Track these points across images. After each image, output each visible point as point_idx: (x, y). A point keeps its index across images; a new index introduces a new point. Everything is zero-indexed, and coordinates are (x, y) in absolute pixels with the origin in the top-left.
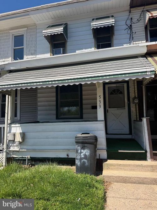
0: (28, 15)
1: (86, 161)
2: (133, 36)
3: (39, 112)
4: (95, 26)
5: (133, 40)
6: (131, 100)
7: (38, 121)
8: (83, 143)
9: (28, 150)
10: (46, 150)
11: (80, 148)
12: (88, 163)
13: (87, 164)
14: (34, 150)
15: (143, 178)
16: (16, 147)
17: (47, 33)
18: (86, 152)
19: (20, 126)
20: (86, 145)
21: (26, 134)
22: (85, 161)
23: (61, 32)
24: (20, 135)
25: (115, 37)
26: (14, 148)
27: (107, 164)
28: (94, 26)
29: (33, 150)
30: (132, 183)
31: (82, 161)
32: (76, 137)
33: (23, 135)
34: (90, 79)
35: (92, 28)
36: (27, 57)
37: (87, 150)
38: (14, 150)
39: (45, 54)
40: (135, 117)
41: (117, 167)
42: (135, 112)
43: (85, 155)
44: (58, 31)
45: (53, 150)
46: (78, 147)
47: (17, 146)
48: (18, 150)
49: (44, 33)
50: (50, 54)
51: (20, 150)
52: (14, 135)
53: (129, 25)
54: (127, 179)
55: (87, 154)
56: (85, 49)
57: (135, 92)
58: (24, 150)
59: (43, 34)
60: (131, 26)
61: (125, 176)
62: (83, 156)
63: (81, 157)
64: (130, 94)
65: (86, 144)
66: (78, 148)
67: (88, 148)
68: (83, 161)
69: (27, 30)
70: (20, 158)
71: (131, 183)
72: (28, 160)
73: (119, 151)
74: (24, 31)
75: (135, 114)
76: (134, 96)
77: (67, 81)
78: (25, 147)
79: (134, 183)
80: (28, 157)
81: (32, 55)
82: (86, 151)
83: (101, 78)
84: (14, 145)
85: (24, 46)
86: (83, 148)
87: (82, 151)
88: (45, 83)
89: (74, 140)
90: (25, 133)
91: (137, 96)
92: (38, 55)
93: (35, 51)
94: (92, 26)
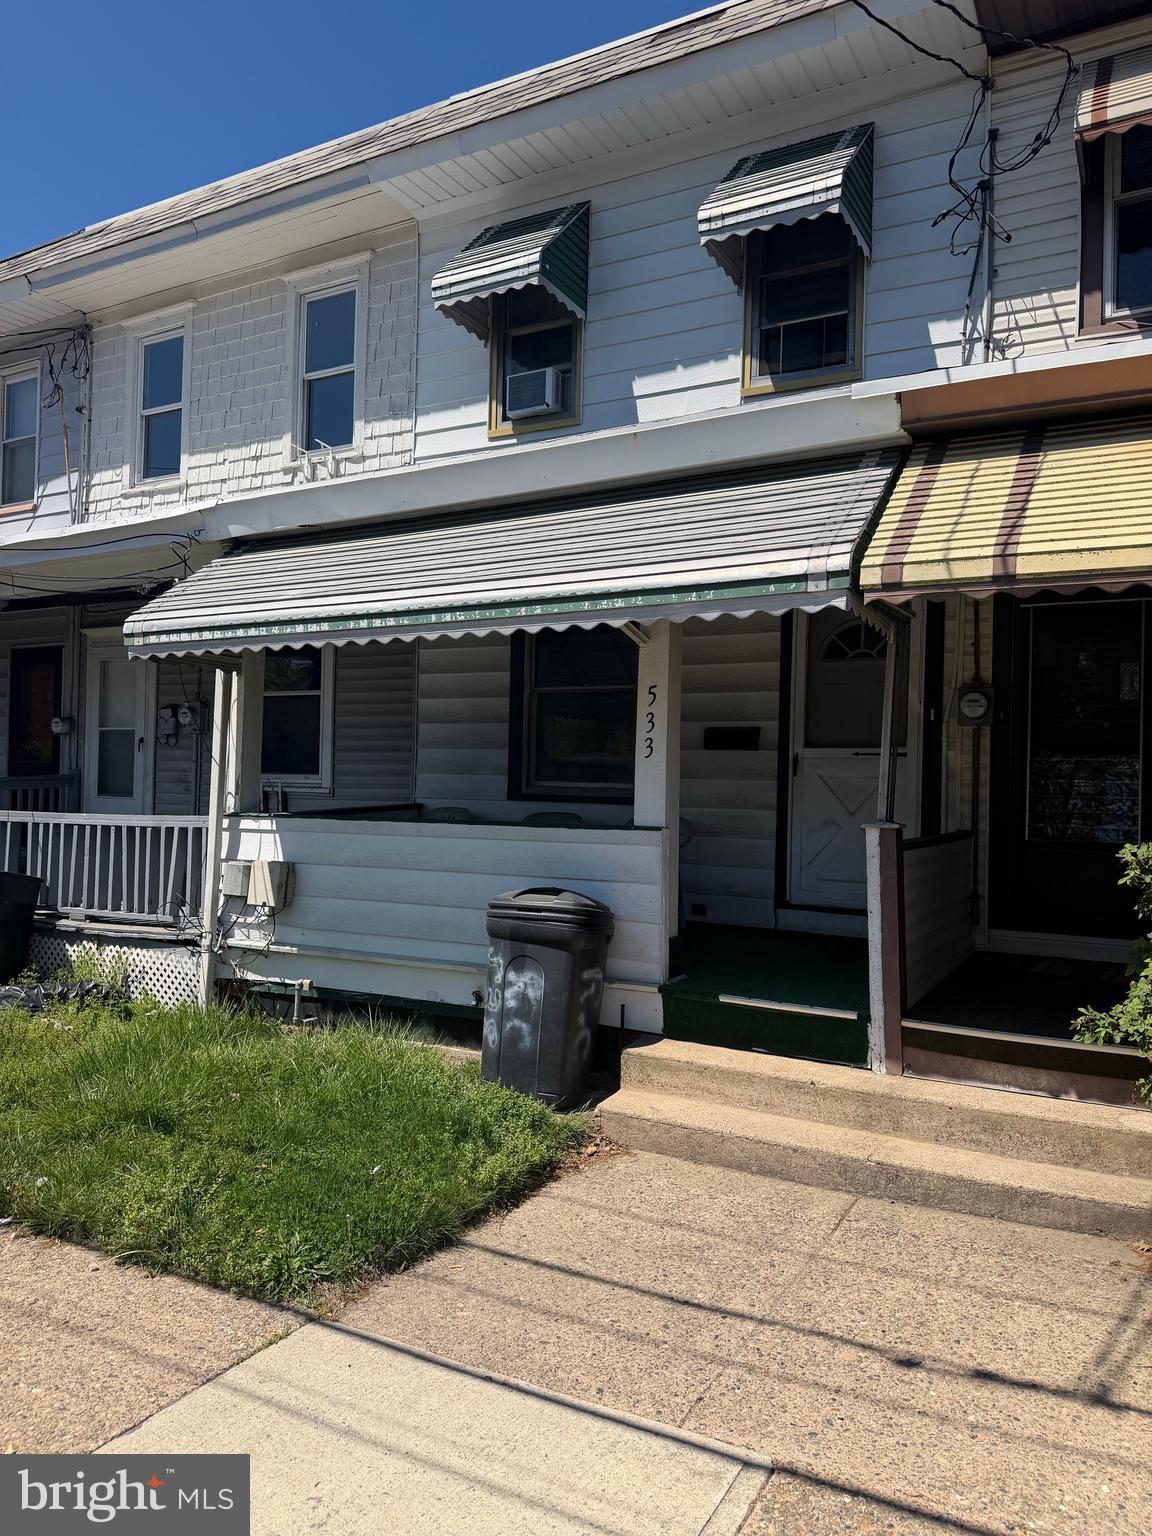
0: (364, 181)
1: (524, 1025)
2: (997, 262)
3: (424, 754)
4: (719, 224)
5: (990, 286)
6: (949, 693)
7: (419, 801)
8: (515, 937)
9: (307, 952)
10: (383, 960)
11: (501, 961)
12: (534, 1040)
13: (527, 1042)
14: (332, 954)
15: (785, 1148)
16: (255, 933)
17: (454, 289)
18: (527, 984)
19: (274, 828)
20: (530, 948)
21: (301, 869)
22: (520, 1029)
23: (531, 275)
24: (271, 872)
25: (873, 276)
26: (248, 937)
27: (640, 1056)
28: (714, 226)
29: (324, 954)
30: (728, 1166)
31: (509, 1025)
32: (493, 906)
33: (286, 877)
34: (538, 610)
35: (704, 240)
36: (370, 426)
37: (535, 976)
38: (246, 943)
39: (463, 409)
40: (968, 809)
41: (686, 1077)
42: (968, 776)
43: (523, 998)
44: (514, 274)
45: (412, 963)
46: (495, 954)
47: (259, 926)
48: (261, 944)
49: (438, 293)
50: (486, 405)
51: (273, 948)
52: (247, 870)
53: (970, 186)
54: (708, 1140)
55: (531, 993)
56: (685, 366)
57: (976, 645)
58: (287, 949)
59: (435, 294)
60: (985, 187)
61: (697, 1125)
62: (511, 1003)
63: (503, 1006)
64: (947, 656)
65: (530, 946)
66: (495, 959)
67: (539, 964)
68: (513, 1028)
69: (370, 263)
70: (275, 990)
71: (723, 1165)
72: (303, 999)
73: (723, 999)
74: (357, 269)
75: (968, 792)
76: (969, 675)
77: (434, 618)
78: (295, 935)
79: (740, 1168)
80: (301, 985)
81: (395, 416)
82: (527, 976)
83: (586, 605)
84: (250, 920)
85: (357, 366)
86: (516, 962)
87: (512, 976)
88: (341, 626)
89: (479, 920)
90: (298, 866)
91: (987, 674)
92: (427, 412)
93: (413, 389)
94: (703, 227)
